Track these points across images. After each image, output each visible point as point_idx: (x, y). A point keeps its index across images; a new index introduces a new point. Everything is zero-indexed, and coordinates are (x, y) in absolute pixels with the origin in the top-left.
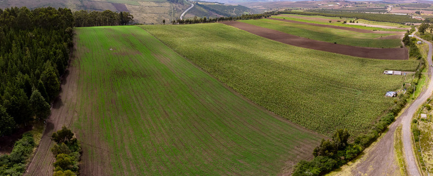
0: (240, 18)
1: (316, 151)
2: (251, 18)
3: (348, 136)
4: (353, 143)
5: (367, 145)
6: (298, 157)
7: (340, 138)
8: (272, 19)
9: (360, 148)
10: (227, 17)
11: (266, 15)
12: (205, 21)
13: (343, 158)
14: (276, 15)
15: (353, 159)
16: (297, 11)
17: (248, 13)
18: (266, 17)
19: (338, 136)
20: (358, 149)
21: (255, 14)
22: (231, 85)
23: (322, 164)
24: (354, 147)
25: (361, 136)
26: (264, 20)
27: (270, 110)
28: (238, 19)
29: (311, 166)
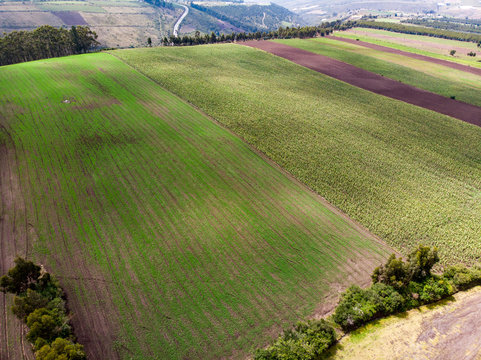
0: (276, 36)
1: (377, 273)
2: (295, 36)
3: (436, 260)
4: (440, 275)
5: (464, 287)
6: (350, 277)
7: (421, 260)
8: (334, 38)
9: (450, 288)
10: (252, 33)
11: (323, 30)
12: (213, 40)
13: (415, 295)
14: (343, 29)
15: (431, 303)
16: (387, 20)
17: (289, 25)
18: (322, 35)
19: (417, 256)
20: (446, 290)
21: (302, 26)
22: (263, 149)
23: (381, 298)
24: (441, 282)
25: (458, 269)
26: (319, 39)
27: (319, 193)
28: (271, 36)
29: (364, 297)
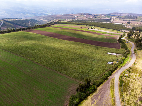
0: (34, 28)
1: (77, 89)
2: (40, 27)
3: (90, 81)
4: (92, 84)
5: (98, 86)
6: (71, 93)
7: (87, 82)
8: (51, 27)
9: (95, 87)
10: (27, 28)
11: (48, 25)
12: (14, 31)
13: (88, 92)
14: (53, 24)
15: (92, 93)
16: (64, 21)
17: (38, 24)
18: (48, 26)
19: (86, 81)
21: (42, 24)
22: (37, 61)
23: (80, 96)
24: (93, 86)
25: (96, 81)
26: (47, 28)
27: (57, 71)
28: (33, 28)
29: (75, 97)
